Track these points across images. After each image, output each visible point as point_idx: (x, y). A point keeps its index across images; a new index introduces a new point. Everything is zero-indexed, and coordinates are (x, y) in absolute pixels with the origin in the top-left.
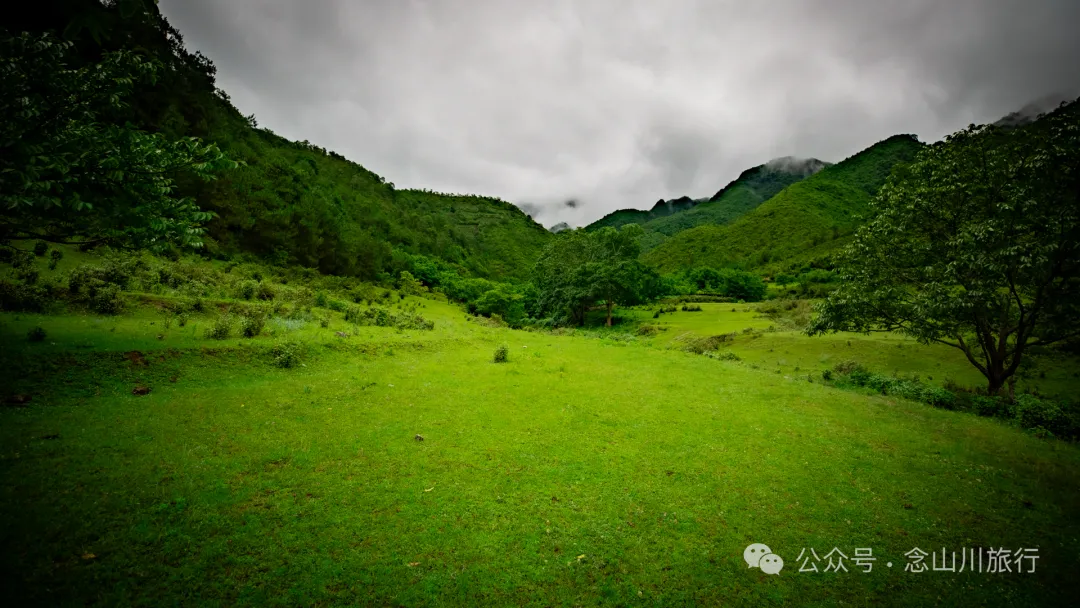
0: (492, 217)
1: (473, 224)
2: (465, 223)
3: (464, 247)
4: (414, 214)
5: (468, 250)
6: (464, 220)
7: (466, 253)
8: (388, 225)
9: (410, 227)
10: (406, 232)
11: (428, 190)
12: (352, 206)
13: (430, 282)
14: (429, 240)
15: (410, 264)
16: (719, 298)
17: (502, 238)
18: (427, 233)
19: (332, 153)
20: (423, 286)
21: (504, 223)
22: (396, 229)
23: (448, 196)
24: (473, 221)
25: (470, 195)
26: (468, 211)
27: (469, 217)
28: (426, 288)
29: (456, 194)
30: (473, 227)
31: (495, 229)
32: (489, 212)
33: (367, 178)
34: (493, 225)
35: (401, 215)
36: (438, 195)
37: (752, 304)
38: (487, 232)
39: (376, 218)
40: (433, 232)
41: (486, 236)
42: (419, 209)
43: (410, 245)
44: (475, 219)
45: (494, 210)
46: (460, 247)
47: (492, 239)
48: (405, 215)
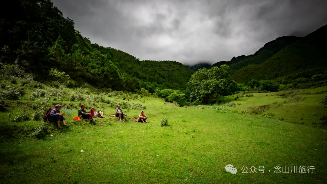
0: (173, 68)
1: (167, 71)
2: (164, 70)
3: (164, 79)
4: (146, 68)
5: (166, 80)
6: (164, 69)
7: (165, 81)
8: (138, 73)
9: (145, 73)
10: (144, 75)
11: (151, 60)
12: (126, 67)
13: (152, 91)
14: (152, 77)
15: (145, 86)
16: (260, 91)
17: (177, 75)
18: (152, 74)
19: (118, 50)
20: (149, 93)
21: (178, 69)
22: (141, 74)
23: (158, 62)
24: (167, 70)
25: (165, 61)
26: (165, 66)
27: (165, 68)
28: (151, 93)
29: (160, 61)
31: (175, 72)
32: (172, 66)
33: (130, 57)
34: (174, 70)
35: (142, 69)
36: (154, 62)
37: (274, 93)
38: (172, 73)
39: (134, 71)
40: (153, 74)
41: (172, 74)
42: (148, 67)
43: (145, 79)
44: (168, 69)
45: (174, 65)
46: (163, 79)
47: (174, 75)
48: (144, 69)
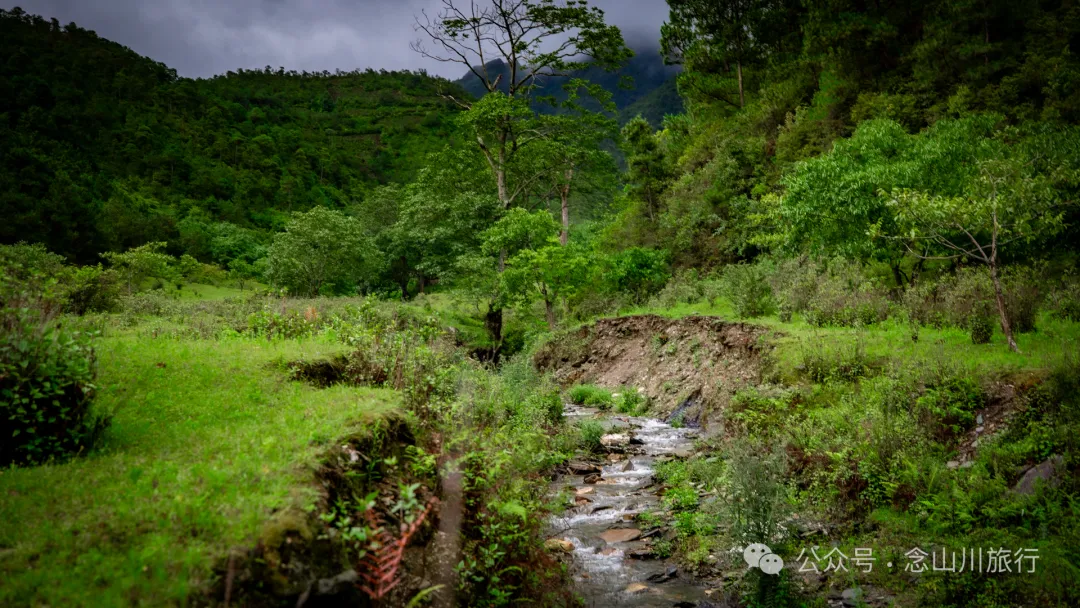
0: (407, 114)
1: (369, 132)
2: (354, 131)
3: (339, 186)
4: (237, 136)
6: (352, 125)
8: (187, 166)
9: (230, 163)
10: (220, 172)
11: (275, 68)
12: (119, 137)
14: (265, 182)
18: (264, 169)
22: (204, 170)
23: (316, 77)
24: (369, 127)
25: (363, 70)
26: (359, 104)
27: (362, 118)
29: (333, 72)
30: (368, 139)
31: (416, 139)
32: (403, 105)
34: (408, 130)
35: (211, 140)
36: (296, 77)
38: (399, 147)
39: (165, 155)
40: (273, 166)
41: (398, 155)
42: (248, 123)
43: (226, 198)
44: (374, 122)
45: (408, 100)
46: (331, 188)
47: (409, 159)
48: (220, 140)
